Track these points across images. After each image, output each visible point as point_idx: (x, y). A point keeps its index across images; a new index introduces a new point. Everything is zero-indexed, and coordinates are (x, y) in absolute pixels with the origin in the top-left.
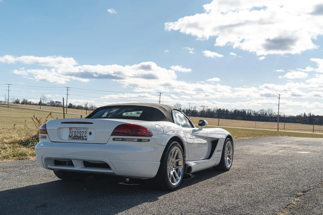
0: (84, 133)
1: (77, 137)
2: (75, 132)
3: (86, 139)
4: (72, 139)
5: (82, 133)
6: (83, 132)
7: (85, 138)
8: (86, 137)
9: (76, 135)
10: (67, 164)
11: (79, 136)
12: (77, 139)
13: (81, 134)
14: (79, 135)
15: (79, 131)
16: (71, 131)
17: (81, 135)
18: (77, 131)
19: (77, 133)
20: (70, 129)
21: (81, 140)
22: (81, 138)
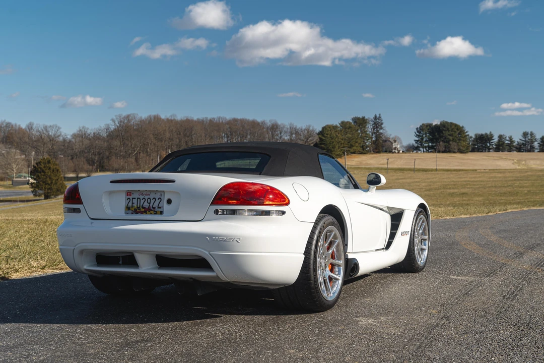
0: (157, 202)
1: (143, 210)
2: (139, 200)
3: (161, 213)
4: (132, 213)
5: (152, 202)
6: (154, 200)
7: (160, 210)
8: (160, 208)
9: (141, 204)
10: (121, 262)
11: (147, 207)
12: (142, 213)
13: (150, 203)
14: (146, 205)
15: (146, 197)
16: (131, 197)
17: (151, 205)
18: (143, 197)
19: (142, 202)
20: (129, 193)
21: (151, 214)
22: (152, 210)
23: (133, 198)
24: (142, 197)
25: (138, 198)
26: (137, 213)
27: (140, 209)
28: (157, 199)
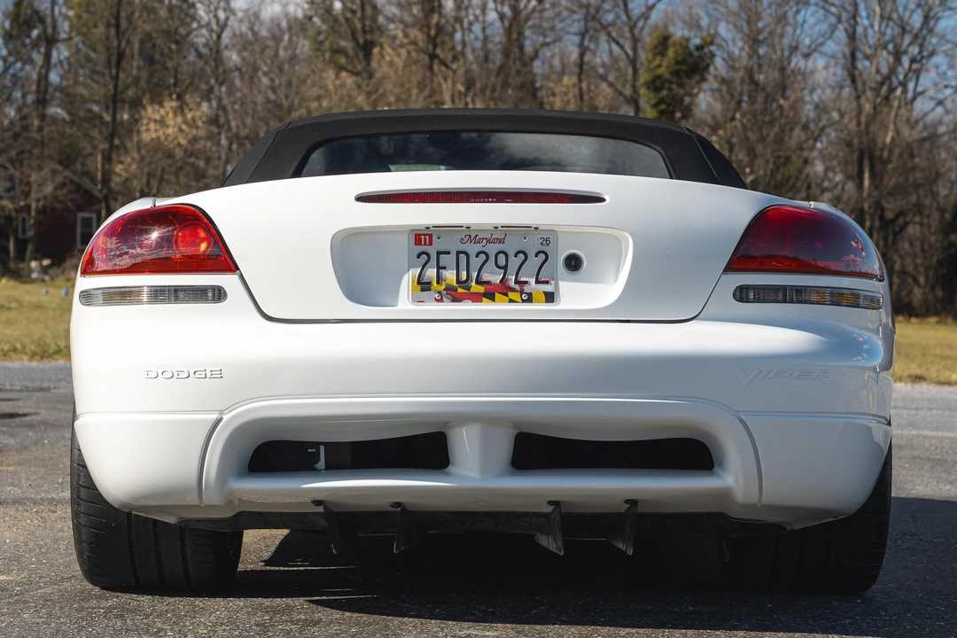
0: (534, 262)
1: (481, 289)
2: (463, 258)
3: (550, 297)
4: (441, 300)
5: (514, 263)
6: (522, 256)
7: (543, 287)
8: (545, 282)
9: (474, 271)
10: (321, 464)
11: (496, 280)
12: (476, 298)
13: (505, 268)
14: (492, 273)
15: (492, 249)
16: (432, 250)
17: (511, 275)
18: (478, 247)
19: (476, 263)
20: (422, 237)
21: (511, 301)
22: (513, 290)
23: (439, 253)
24: (473, 249)
25: (458, 253)
26: (456, 299)
27: (468, 288)
28: (531, 254)
